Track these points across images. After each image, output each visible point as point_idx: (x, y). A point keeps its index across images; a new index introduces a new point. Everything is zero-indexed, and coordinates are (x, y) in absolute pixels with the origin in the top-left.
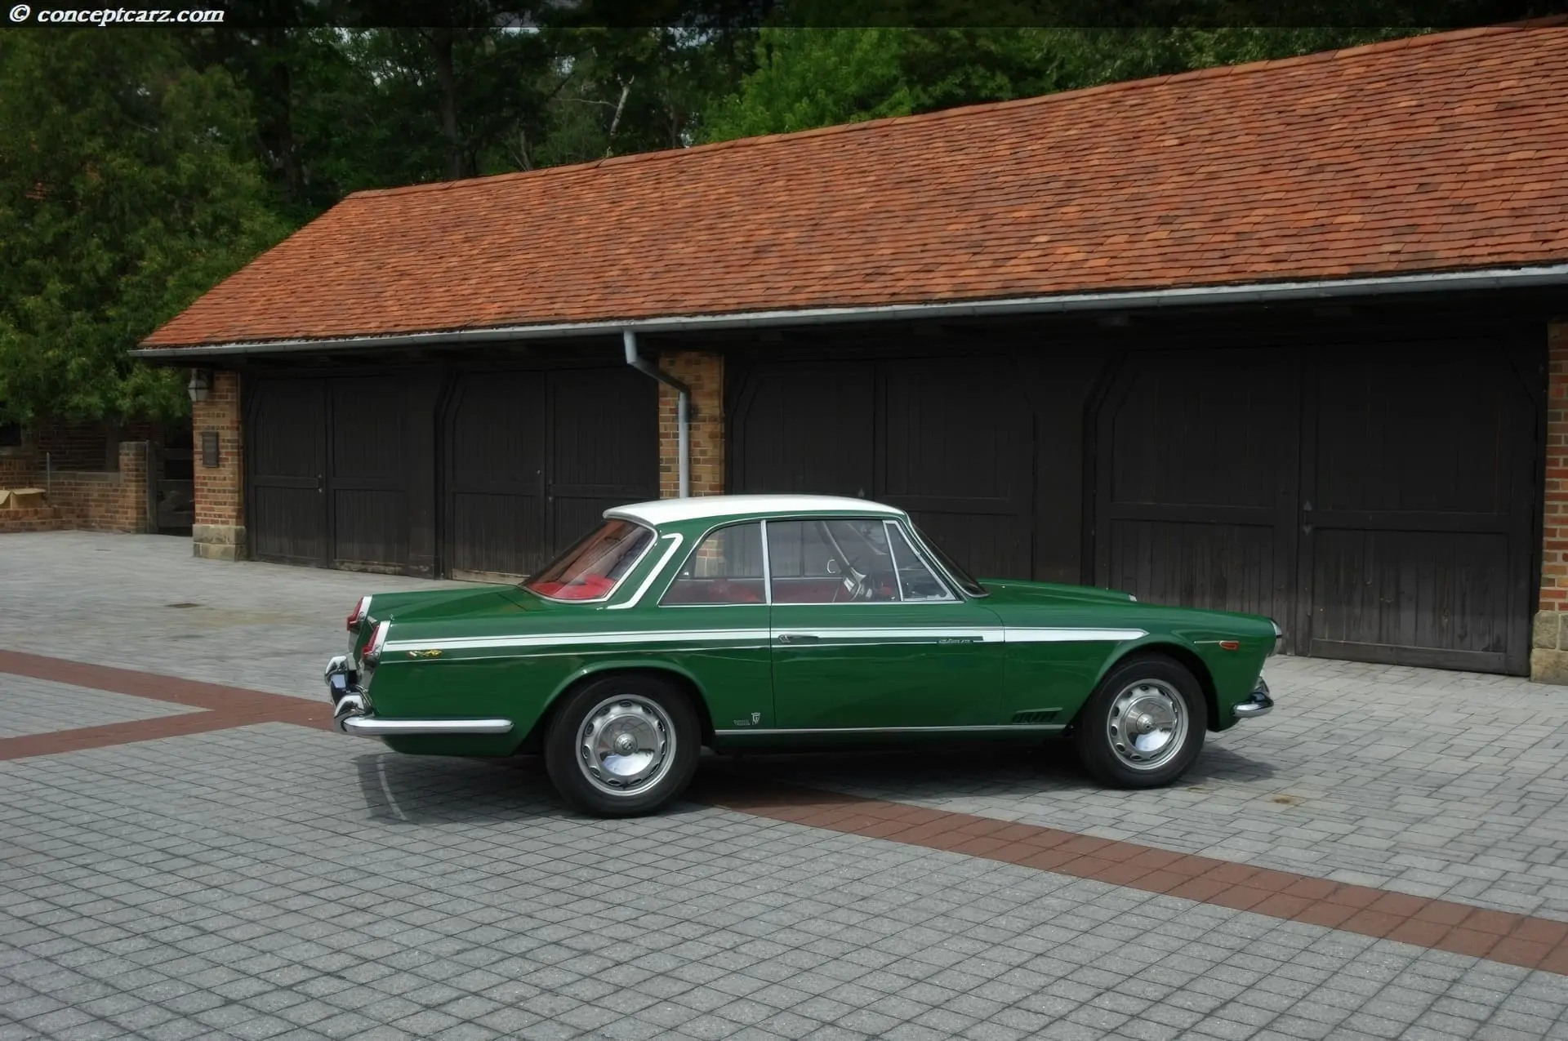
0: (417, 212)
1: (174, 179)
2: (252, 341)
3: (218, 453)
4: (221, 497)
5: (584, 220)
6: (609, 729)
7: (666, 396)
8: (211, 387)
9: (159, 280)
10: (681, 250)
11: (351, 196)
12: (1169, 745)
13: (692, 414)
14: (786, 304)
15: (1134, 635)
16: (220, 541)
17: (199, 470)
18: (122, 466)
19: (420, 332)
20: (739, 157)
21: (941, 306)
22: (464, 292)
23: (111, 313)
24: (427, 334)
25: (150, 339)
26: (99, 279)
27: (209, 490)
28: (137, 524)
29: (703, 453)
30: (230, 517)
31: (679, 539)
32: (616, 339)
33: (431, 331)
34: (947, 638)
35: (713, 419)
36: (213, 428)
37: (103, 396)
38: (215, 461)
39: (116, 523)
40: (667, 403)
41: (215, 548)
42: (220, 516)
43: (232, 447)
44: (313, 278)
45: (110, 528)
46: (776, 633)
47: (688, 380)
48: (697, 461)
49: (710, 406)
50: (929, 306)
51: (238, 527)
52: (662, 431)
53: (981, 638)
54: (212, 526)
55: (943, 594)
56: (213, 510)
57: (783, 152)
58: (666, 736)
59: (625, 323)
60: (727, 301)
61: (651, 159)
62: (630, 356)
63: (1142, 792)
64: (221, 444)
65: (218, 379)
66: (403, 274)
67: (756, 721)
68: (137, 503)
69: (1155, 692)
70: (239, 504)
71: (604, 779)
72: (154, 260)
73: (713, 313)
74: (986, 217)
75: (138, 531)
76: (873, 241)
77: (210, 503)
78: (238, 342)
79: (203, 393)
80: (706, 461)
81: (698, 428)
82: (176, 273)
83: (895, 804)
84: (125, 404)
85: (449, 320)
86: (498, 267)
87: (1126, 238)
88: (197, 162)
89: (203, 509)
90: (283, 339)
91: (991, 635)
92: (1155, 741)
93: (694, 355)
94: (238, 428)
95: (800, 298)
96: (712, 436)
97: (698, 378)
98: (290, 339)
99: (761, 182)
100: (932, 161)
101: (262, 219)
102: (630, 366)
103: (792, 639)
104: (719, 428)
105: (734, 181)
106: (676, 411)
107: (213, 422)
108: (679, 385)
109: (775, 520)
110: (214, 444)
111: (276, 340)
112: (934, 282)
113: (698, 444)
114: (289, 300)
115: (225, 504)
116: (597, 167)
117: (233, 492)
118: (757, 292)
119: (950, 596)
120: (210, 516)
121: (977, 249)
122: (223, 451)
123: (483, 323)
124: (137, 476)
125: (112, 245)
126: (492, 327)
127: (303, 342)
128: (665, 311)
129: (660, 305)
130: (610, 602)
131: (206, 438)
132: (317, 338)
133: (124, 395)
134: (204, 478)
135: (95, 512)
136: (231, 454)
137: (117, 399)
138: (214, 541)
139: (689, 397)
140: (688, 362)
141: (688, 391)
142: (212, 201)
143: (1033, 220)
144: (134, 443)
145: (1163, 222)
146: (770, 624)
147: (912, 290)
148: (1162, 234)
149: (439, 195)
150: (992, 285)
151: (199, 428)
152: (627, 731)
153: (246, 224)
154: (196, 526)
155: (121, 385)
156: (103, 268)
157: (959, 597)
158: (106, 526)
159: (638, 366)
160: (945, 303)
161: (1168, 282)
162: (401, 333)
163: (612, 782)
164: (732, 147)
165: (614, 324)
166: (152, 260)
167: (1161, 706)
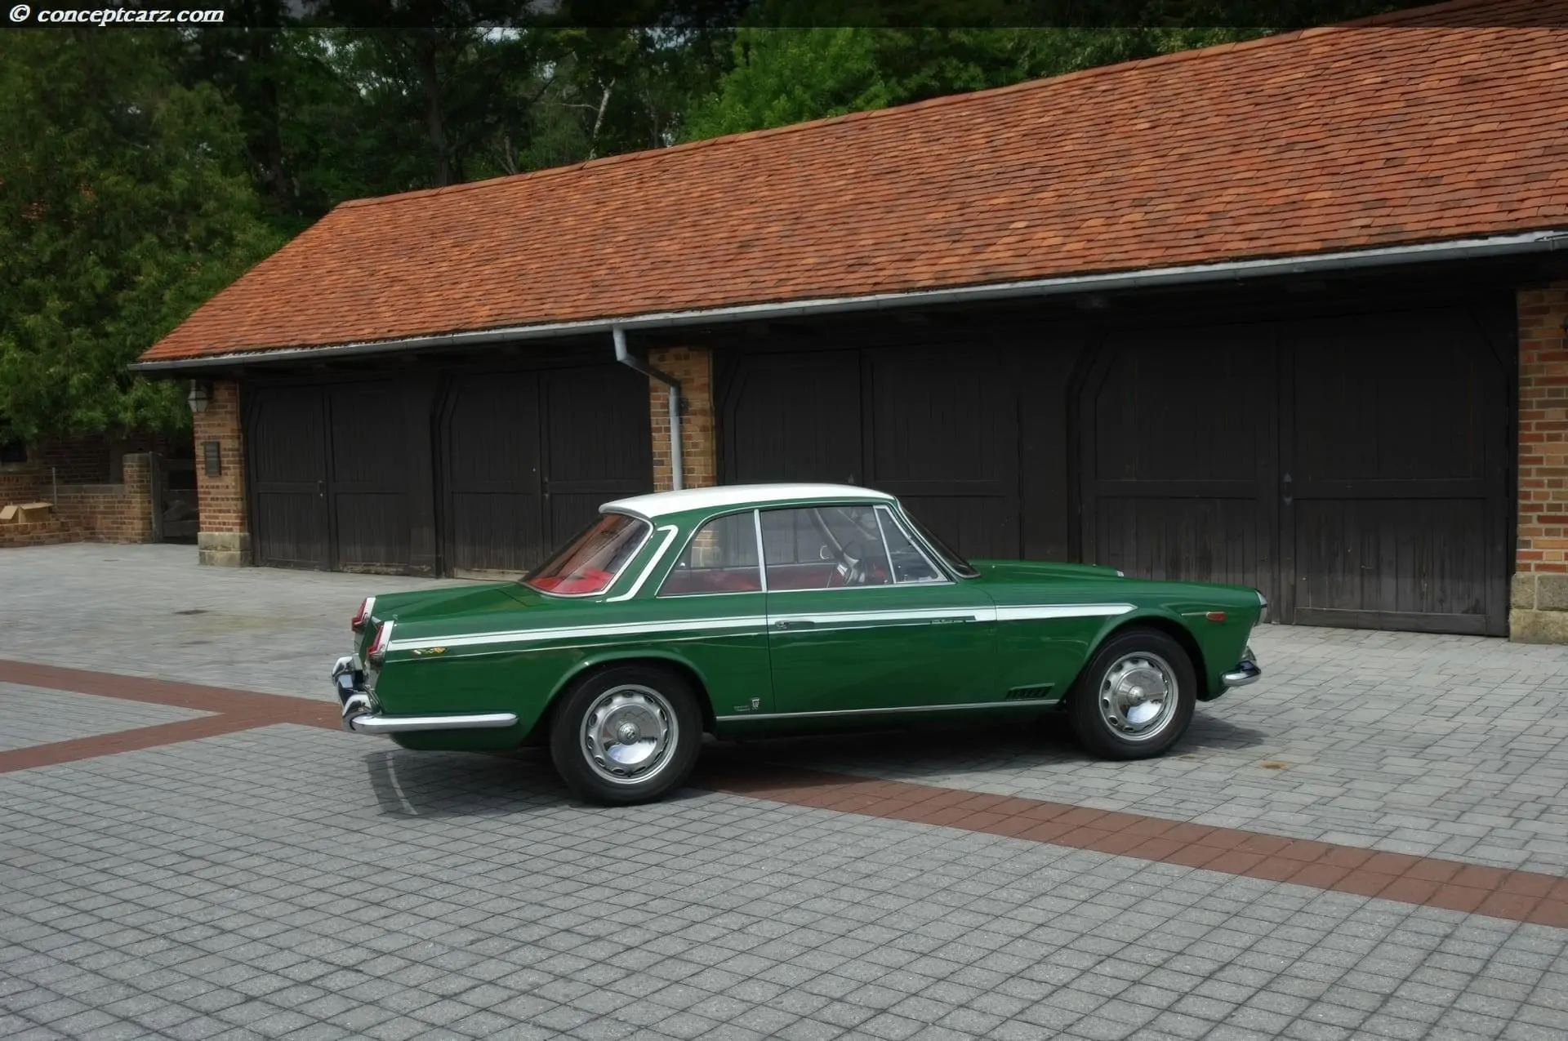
0: (408, 218)
1: (167, 195)
2: (249, 351)
3: (220, 462)
4: (224, 505)
5: (570, 221)
6: (612, 718)
7: (657, 391)
8: (210, 398)
9: (156, 295)
10: (667, 247)
11: (340, 206)
12: (1160, 715)
13: (682, 408)
14: (771, 297)
15: (1122, 610)
16: (225, 548)
17: (202, 479)
18: (127, 478)
19: (413, 336)
20: (719, 155)
21: (924, 294)
22: (456, 296)
23: (110, 329)
24: (421, 339)
25: (149, 353)
26: (98, 296)
27: (212, 499)
28: (143, 534)
29: (695, 445)
30: (233, 524)
31: (674, 530)
32: (606, 337)
33: (424, 335)
34: (941, 619)
35: (703, 412)
36: (215, 437)
37: (105, 410)
38: (217, 470)
39: (122, 533)
40: (658, 398)
41: (220, 555)
42: (224, 524)
43: (233, 456)
44: (305, 288)
45: (117, 539)
46: (773, 620)
47: (678, 375)
48: (689, 454)
49: (701, 400)
50: (911, 295)
51: (242, 534)
52: (654, 425)
53: (973, 618)
54: (217, 533)
55: (935, 575)
56: (217, 518)
57: (763, 148)
58: (667, 723)
59: (614, 321)
60: (713, 296)
61: (634, 160)
62: (620, 353)
63: (1136, 763)
64: (223, 453)
65: (218, 389)
66: (394, 280)
67: (756, 706)
68: (143, 513)
69: (1145, 665)
70: (242, 512)
71: (610, 768)
72: (148, 277)
73: (700, 309)
74: (963, 206)
75: (145, 541)
76: (854, 232)
77: (214, 511)
78: (235, 352)
79: (204, 404)
80: (696, 454)
81: (689, 421)
82: (173, 287)
83: (895, 783)
84: (127, 417)
85: (440, 325)
86: (487, 270)
87: (1101, 221)
88: (189, 178)
89: (207, 517)
90: (279, 348)
91: (983, 614)
92: (1146, 712)
93: (683, 350)
94: (239, 438)
95: (785, 290)
96: (704, 429)
97: (687, 373)
98: (286, 347)
99: (742, 178)
100: (907, 153)
101: (255, 230)
102: (620, 363)
103: (788, 625)
104: (709, 421)
105: (716, 178)
106: (667, 406)
107: (215, 432)
108: (669, 380)
109: (767, 509)
110: (215, 454)
111: (273, 349)
112: (916, 270)
113: (689, 437)
114: (284, 309)
115: (229, 511)
116: (581, 169)
117: (237, 499)
118: (742, 286)
119: (941, 577)
120: (215, 523)
121: (957, 237)
122: (225, 460)
123: (475, 326)
124: (140, 487)
125: (109, 262)
126: (484, 329)
127: (299, 350)
128: (654, 308)
129: (648, 302)
130: (609, 594)
131: (208, 448)
132: (312, 346)
133: (126, 409)
134: (207, 487)
135: (101, 523)
136: (233, 462)
137: (119, 412)
138: (219, 548)
139: (679, 392)
140: (678, 357)
141: (678, 385)
142: (206, 215)
143: (1011, 207)
144: (137, 455)
145: (1137, 204)
146: (766, 611)
147: (895, 279)
148: (1137, 216)
149: (427, 202)
150: (972, 271)
151: (199, 438)
152: (629, 721)
153: (239, 237)
154: (202, 535)
155: (123, 398)
156: (101, 284)
157: (950, 578)
158: (112, 537)
159: (627, 362)
160: (927, 291)
161: (1145, 262)
162: (393, 339)
163: (617, 771)
164: (713, 145)
165: (603, 322)
166: (149, 275)
167: (1152, 678)
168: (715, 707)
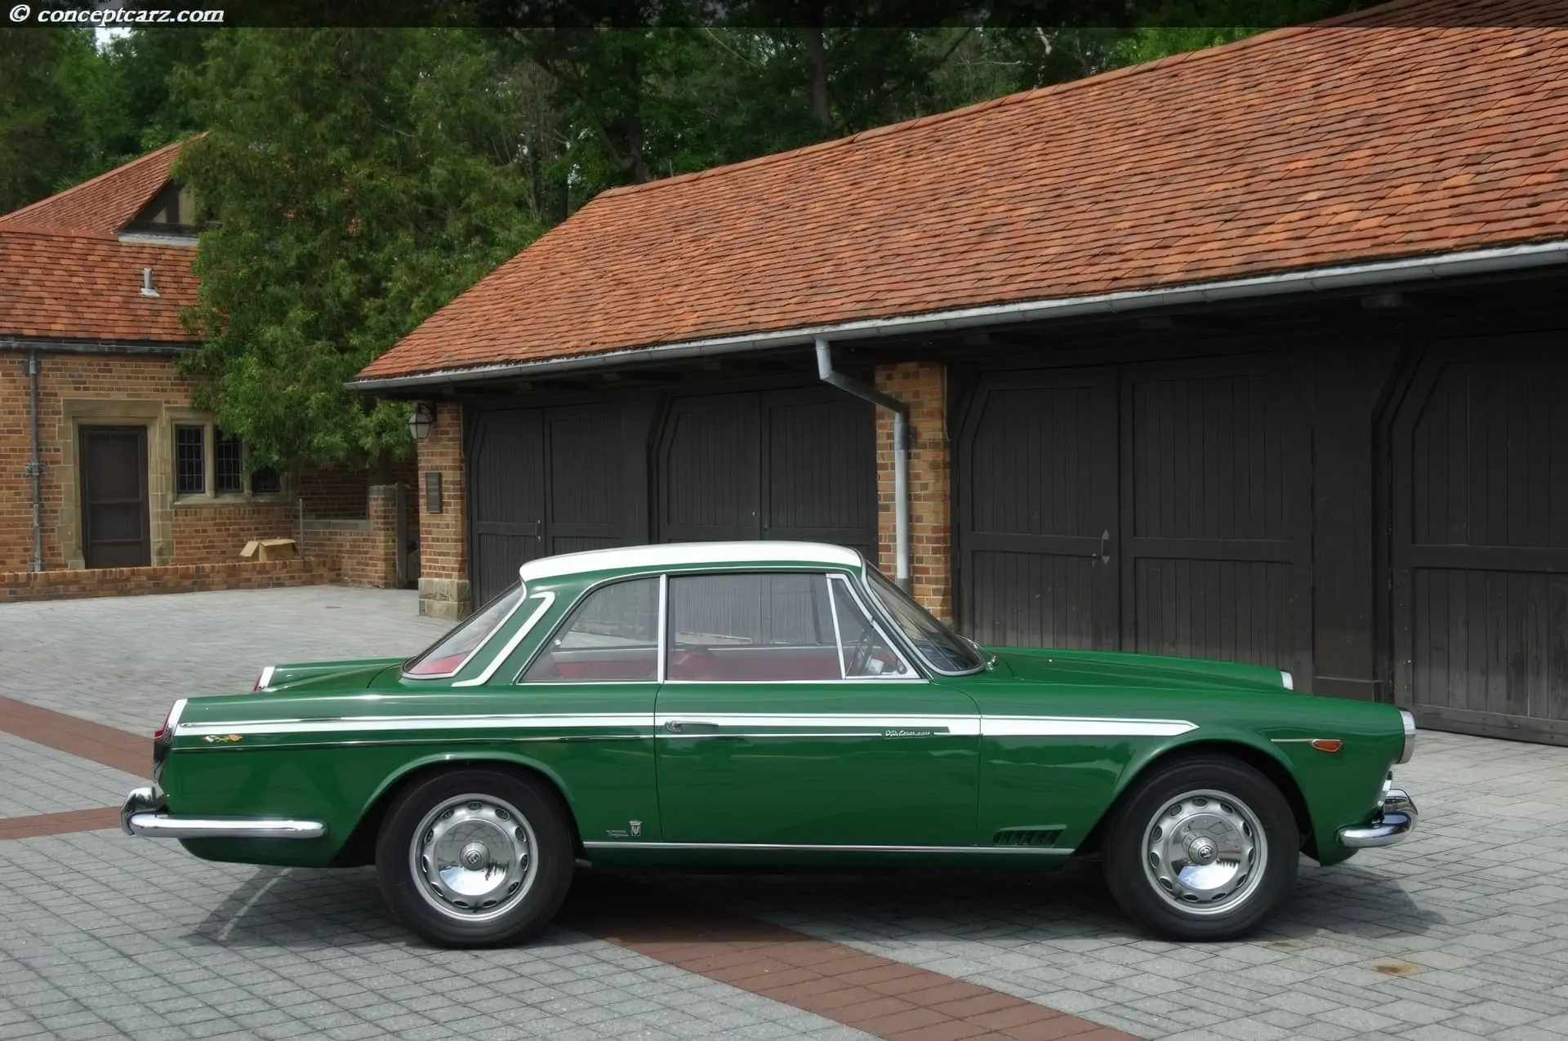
0: (663, 206)
1: (426, 188)
2: (457, 368)
3: (441, 496)
4: (444, 547)
5: (818, 208)
7: (883, 419)
8: (433, 421)
9: (404, 303)
10: (905, 237)
11: (600, 195)
12: (1240, 882)
13: (910, 439)
14: (990, 298)
15: (1175, 729)
16: (444, 597)
17: (424, 514)
18: (372, 513)
19: (614, 350)
20: (1004, 118)
21: (1169, 291)
22: (670, 302)
23: (355, 342)
24: (621, 353)
25: (367, 371)
26: (345, 305)
27: (433, 540)
28: (386, 578)
29: (925, 487)
30: (453, 569)
31: (550, 598)
32: (806, 351)
33: (625, 348)
34: (898, 729)
35: (934, 445)
36: (437, 468)
37: (347, 438)
38: (439, 506)
39: (366, 576)
40: (883, 426)
41: (438, 605)
42: (444, 568)
43: (454, 490)
44: (534, 293)
45: (361, 582)
46: (662, 719)
47: (906, 398)
48: (918, 498)
49: (931, 429)
50: (1154, 292)
51: (460, 581)
52: (879, 461)
53: (946, 729)
54: (436, 580)
55: (905, 671)
56: (436, 561)
57: (1053, 105)
58: (528, 845)
59: (818, 330)
60: (929, 298)
61: (909, 129)
62: (824, 370)
63: (1193, 946)
64: (444, 486)
65: (441, 412)
66: (620, 283)
67: (636, 831)
68: (386, 554)
69: (1215, 808)
70: (462, 555)
71: (450, 899)
72: (396, 285)
73: (912, 314)
74: (1255, 171)
75: (387, 586)
76: (1114, 212)
77: (435, 554)
78: (444, 369)
79: (424, 430)
80: (926, 498)
81: (918, 456)
82: (423, 294)
84: (368, 442)
85: (644, 336)
86: (714, 269)
87: (1415, 187)
88: (450, 168)
89: (428, 560)
90: (485, 364)
91: (961, 725)
92: (1212, 877)
93: (912, 366)
94: (461, 469)
95: (1010, 290)
96: (934, 466)
97: (916, 395)
98: (492, 363)
99: (1016, 146)
100: (1216, 104)
101: (519, 227)
102: (824, 384)
103: (680, 728)
104: (941, 456)
105: (989, 148)
106: (890, 436)
107: (438, 461)
108: (895, 404)
109: (677, 575)
110: (437, 487)
111: (479, 365)
112: (1167, 260)
113: (918, 477)
114: (505, 319)
115: (448, 554)
116: (852, 142)
117: (456, 541)
118: (964, 286)
119: (911, 673)
120: (435, 568)
121: (1232, 215)
122: (446, 494)
123: (677, 337)
124: (385, 523)
125: (357, 266)
126: (684, 341)
127: (504, 367)
128: (865, 313)
129: (859, 306)
131: (429, 480)
132: (517, 362)
133: (368, 432)
134: (429, 525)
135: (347, 563)
136: (454, 497)
137: (361, 436)
138: (438, 598)
139: (906, 418)
140: (906, 376)
141: (906, 412)
142: (468, 210)
143: (1312, 171)
144: (382, 487)
145: (1470, 162)
146: (654, 708)
147: (1138, 273)
148: (1463, 179)
149: (686, 187)
150: (1232, 261)
151: (423, 468)
152: (477, 839)
153: (502, 235)
154: (421, 580)
155: (364, 421)
156: (346, 292)
157: (922, 675)
158: (357, 581)
159: (832, 382)
160: (1174, 287)
161: (1449, 243)
162: (595, 353)
163: (457, 903)
164: (1000, 106)
165: (806, 332)
166: (396, 280)
167: (1228, 828)
168: (582, 831)
